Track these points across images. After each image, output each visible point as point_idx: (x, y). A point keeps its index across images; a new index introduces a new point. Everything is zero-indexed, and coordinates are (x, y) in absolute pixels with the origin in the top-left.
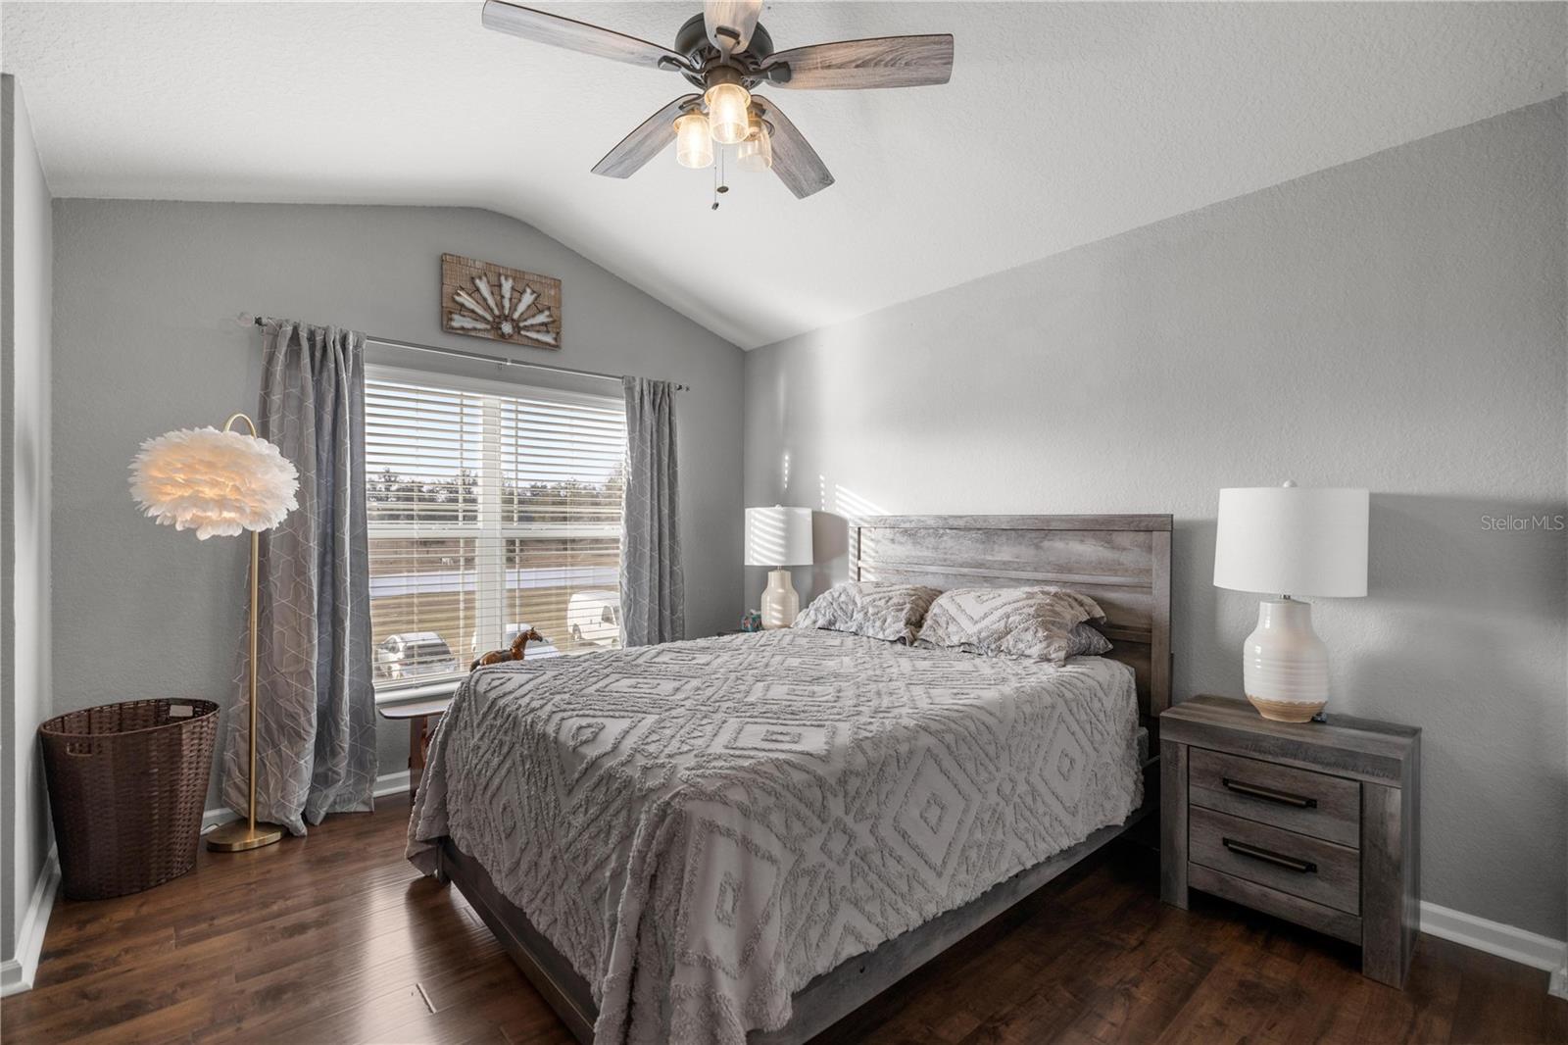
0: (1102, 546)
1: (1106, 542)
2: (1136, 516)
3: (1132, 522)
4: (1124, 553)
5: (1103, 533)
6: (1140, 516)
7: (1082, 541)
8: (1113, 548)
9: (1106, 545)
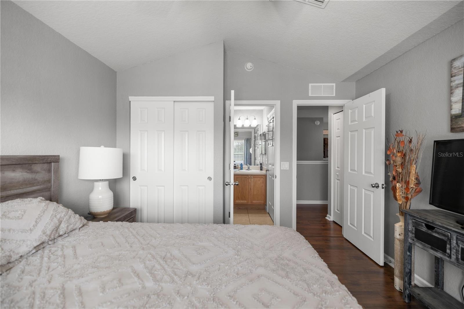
0: (26, 172)
1: (29, 170)
2: (46, 156)
3: (44, 159)
4: (38, 174)
5: (27, 165)
6: (48, 156)
7: (14, 171)
8: (32, 172)
9: (28, 171)
